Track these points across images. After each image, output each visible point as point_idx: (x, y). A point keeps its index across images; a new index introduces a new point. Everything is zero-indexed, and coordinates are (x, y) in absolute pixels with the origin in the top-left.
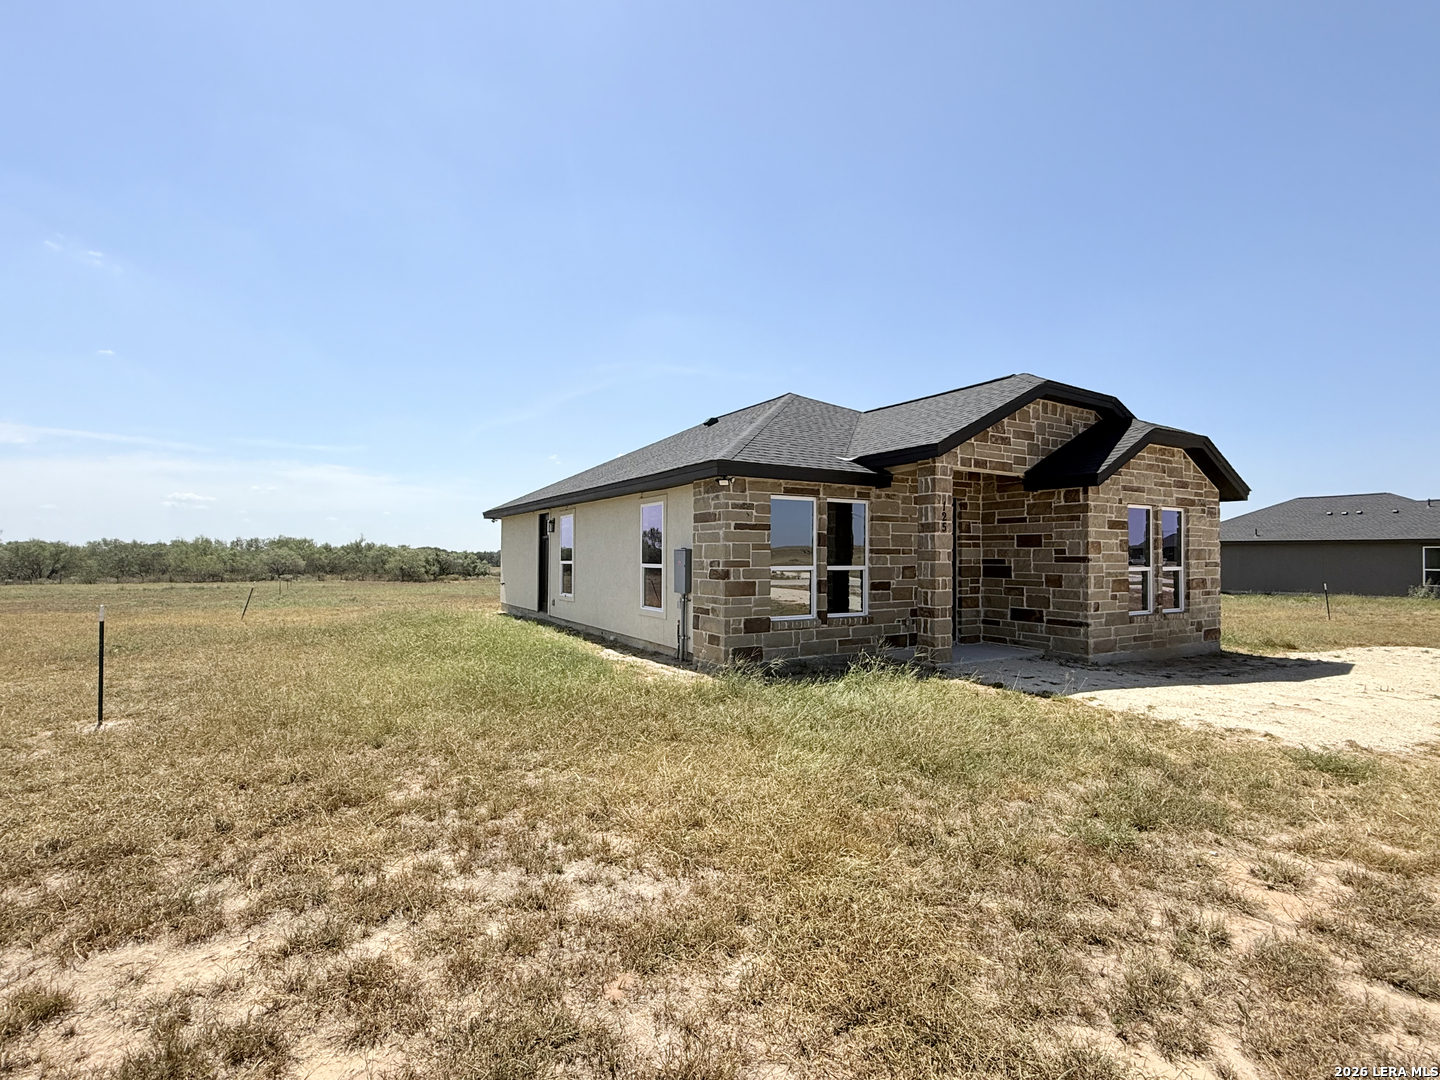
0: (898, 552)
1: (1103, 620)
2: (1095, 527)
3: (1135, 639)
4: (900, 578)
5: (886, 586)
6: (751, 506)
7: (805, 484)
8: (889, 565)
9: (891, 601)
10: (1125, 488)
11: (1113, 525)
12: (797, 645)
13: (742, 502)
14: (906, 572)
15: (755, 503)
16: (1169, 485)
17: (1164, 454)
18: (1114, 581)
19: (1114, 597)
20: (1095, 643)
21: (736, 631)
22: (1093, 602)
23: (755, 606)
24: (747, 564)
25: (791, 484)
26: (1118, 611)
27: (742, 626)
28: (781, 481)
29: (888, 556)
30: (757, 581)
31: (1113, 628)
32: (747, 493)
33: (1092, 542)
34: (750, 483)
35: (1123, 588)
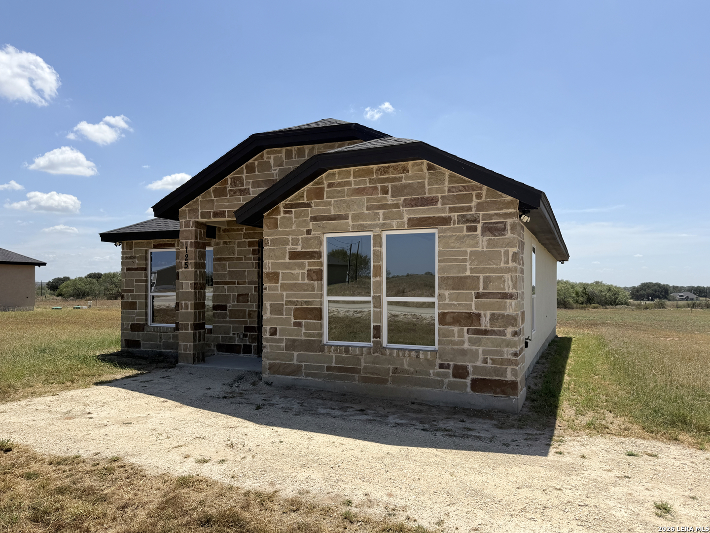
0: (234, 283)
1: (283, 344)
2: (271, 258)
3: (329, 368)
4: (236, 303)
5: (224, 308)
6: (134, 257)
7: (166, 241)
8: (227, 293)
9: (228, 319)
10: (314, 219)
11: (294, 255)
12: (160, 342)
13: (130, 255)
14: (240, 298)
15: (137, 255)
16: (397, 206)
17: (386, 172)
18: (296, 309)
19: (299, 325)
20: (270, 364)
21: (126, 329)
22: (268, 328)
23: (136, 316)
24: (132, 291)
25: (158, 241)
26: (303, 338)
27: (130, 327)
28: (152, 240)
29: (226, 287)
30: (138, 301)
31: (296, 354)
32: (133, 249)
33: (268, 274)
34: (135, 244)
35: (309, 316)
